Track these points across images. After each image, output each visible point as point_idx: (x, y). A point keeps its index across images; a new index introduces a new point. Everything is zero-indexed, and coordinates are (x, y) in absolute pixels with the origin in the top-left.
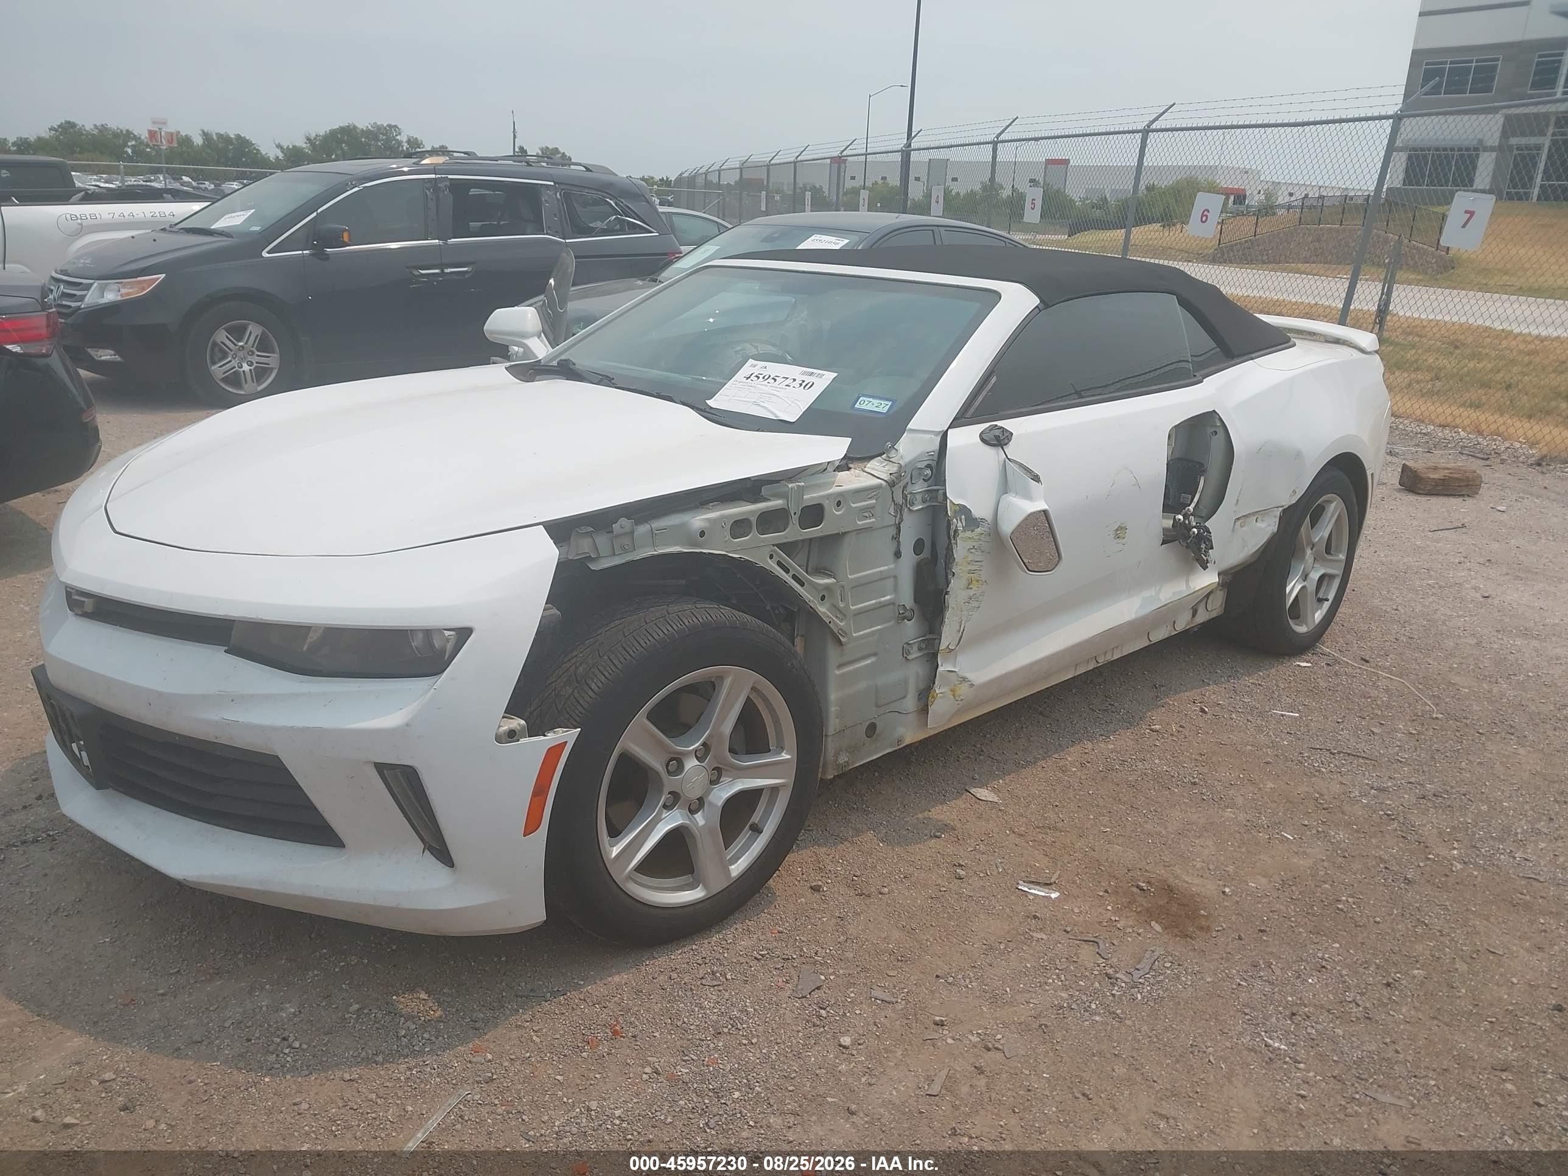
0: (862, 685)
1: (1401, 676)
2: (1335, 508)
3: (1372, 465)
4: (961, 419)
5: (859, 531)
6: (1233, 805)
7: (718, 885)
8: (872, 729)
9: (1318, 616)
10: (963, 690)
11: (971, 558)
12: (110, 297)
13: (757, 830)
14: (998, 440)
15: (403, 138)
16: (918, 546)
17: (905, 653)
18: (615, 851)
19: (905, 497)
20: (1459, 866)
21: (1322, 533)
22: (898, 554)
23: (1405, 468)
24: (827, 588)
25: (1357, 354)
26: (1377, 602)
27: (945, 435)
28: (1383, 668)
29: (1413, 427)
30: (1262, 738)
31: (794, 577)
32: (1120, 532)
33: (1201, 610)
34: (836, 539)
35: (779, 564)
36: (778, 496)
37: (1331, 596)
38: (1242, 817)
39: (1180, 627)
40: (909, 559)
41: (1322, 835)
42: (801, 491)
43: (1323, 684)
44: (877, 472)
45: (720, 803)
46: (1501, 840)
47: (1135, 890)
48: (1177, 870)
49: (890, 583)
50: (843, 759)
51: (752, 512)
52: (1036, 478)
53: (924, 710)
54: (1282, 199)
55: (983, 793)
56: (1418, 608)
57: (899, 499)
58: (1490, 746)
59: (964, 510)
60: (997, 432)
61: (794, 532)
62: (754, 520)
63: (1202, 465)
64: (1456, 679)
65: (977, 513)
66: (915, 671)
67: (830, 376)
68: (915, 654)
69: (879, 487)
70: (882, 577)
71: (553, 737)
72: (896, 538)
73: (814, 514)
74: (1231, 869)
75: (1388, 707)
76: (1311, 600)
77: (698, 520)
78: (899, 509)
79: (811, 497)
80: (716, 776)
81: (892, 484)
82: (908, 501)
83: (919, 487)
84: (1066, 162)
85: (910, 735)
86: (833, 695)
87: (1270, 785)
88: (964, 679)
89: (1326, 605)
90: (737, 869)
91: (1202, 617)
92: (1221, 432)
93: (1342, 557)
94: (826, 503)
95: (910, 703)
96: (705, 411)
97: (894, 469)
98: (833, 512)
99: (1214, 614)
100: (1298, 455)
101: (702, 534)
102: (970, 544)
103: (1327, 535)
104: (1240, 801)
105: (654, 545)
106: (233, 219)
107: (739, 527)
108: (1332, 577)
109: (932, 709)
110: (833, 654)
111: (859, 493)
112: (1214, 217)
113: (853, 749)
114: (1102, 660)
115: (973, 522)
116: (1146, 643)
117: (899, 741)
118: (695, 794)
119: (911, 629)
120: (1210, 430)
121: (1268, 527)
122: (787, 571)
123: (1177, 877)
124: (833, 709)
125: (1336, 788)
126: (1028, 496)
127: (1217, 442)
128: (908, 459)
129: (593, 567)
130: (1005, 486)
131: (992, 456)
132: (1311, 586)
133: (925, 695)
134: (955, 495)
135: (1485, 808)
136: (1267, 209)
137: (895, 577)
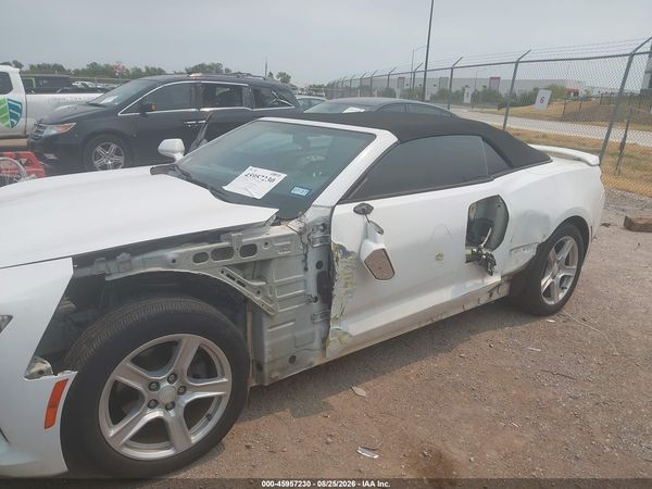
0: (285, 337)
1: (601, 329)
2: (570, 243)
3: (593, 220)
4: (344, 200)
5: (280, 258)
6: (490, 404)
7: (182, 447)
8: (293, 359)
9: (561, 296)
10: (345, 338)
11: (347, 271)
12: (54, 132)
13: (209, 418)
14: (364, 211)
15: (223, 69)
16: (319, 265)
17: (313, 319)
18: (112, 433)
19: (309, 240)
20: (608, 449)
21: (564, 255)
22: (306, 269)
23: (626, 218)
24: (260, 287)
25: (585, 166)
26: (598, 287)
27: (333, 208)
28: (593, 325)
29: (637, 197)
30: (517, 364)
31: (238, 282)
32: (439, 257)
33: (495, 293)
34: (265, 263)
35: (228, 276)
36: (226, 240)
37: (568, 287)
38: (494, 411)
39: (483, 302)
40: (313, 271)
41: (535, 425)
42: (240, 238)
43: (558, 332)
44: (294, 226)
45: (184, 405)
46: (636, 434)
47: (421, 455)
48: (448, 444)
49: (302, 284)
50: (276, 375)
51: (208, 250)
52: (381, 232)
53: (324, 349)
54: (595, 93)
55: (360, 391)
56: (619, 291)
57: (306, 241)
58: (642, 373)
59: (341, 247)
60: (364, 207)
61: (237, 258)
62: (209, 253)
63: (492, 222)
64: (631, 332)
65: (349, 249)
66: (318, 329)
67: (284, 175)
68: (319, 319)
69: (293, 235)
70: (297, 281)
71: (61, 376)
72: (305, 260)
73: (250, 249)
74: (478, 444)
75: (591, 347)
76: (556, 289)
77: (171, 254)
78: (305, 246)
79: (247, 240)
80: (183, 390)
81: (300, 234)
82: (311, 242)
83: (318, 235)
84: (499, 78)
85: (317, 361)
86: (267, 343)
87: (514, 392)
88: (346, 333)
89: (566, 291)
90: (194, 439)
91: (496, 296)
92: (502, 206)
93: (575, 267)
94: (257, 244)
95: (317, 344)
96: (219, 192)
97: (302, 225)
98: (262, 248)
99: (502, 296)
100: (546, 218)
101: (174, 261)
102: (345, 265)
103: (565, 256)
104: (495, 401)
105: (145, 267)
106: (109, 100)
107: (199, 257)
108: (569, 277)
109: (328, 348)
110: (266, 322)
111: (278, 238)
112: (546, 101)
113: (282, 370)
114: (435, 320)
115: (346, 253)
116: (461, 310)
117: (311, 364)
118: (168, 400)
119: (316, 307)
120: (497, 205)
121: (530, 253)
122: (234, 279)
123: (447, 448)
124: (267, 350)
125: (550, 396)
126: (376, 242)
127: (500, 211)
128: (310, 220)
129: (107, 279)
130: (366, 236)
131: (360, 219)
132: (557, 282)
133: (325, 340)
134: (335, 239)
135: (630, 412)
136: (587, 98)
137: (305, 281)
